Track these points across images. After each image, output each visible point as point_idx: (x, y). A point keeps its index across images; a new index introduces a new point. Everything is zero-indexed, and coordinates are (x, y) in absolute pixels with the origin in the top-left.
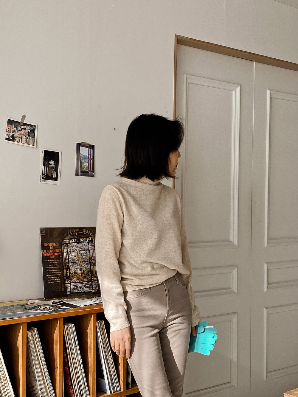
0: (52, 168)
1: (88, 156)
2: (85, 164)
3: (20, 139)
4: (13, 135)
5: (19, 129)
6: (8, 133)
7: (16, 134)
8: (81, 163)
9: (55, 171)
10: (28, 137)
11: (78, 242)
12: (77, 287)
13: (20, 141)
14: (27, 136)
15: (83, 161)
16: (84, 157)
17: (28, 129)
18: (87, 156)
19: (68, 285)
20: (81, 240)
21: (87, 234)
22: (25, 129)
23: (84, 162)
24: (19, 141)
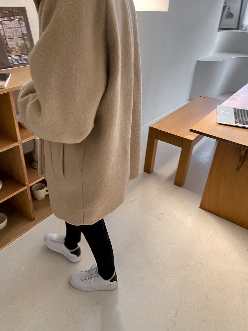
11: (10, 20)
12: (17, 60)
19: (10, 58)
20: (13, 18)
21: (16, 12)
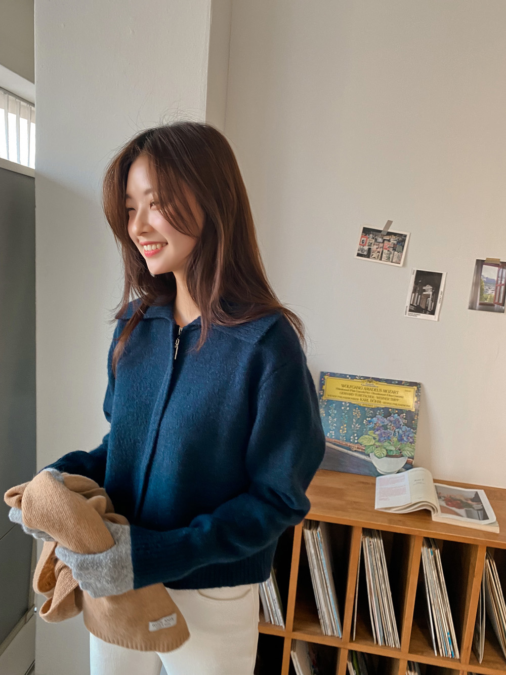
0: (428, 296)
1: (498, 280)
2: (490, 292)
3: (379, 255)
4: (370, 249)
5: (380, 240)
6: (362, 247)
7: (374, 248)
8: (482, 290)
9: (432, 300)
10: (393, 252)
13: (378, 258)
14: (391, 250)
15: (485, 288)
16: (489, 281)
17: (393, 240)
18: (494, 280)
22: (389, 241)
23: (487, 289)
24: (376, 257)
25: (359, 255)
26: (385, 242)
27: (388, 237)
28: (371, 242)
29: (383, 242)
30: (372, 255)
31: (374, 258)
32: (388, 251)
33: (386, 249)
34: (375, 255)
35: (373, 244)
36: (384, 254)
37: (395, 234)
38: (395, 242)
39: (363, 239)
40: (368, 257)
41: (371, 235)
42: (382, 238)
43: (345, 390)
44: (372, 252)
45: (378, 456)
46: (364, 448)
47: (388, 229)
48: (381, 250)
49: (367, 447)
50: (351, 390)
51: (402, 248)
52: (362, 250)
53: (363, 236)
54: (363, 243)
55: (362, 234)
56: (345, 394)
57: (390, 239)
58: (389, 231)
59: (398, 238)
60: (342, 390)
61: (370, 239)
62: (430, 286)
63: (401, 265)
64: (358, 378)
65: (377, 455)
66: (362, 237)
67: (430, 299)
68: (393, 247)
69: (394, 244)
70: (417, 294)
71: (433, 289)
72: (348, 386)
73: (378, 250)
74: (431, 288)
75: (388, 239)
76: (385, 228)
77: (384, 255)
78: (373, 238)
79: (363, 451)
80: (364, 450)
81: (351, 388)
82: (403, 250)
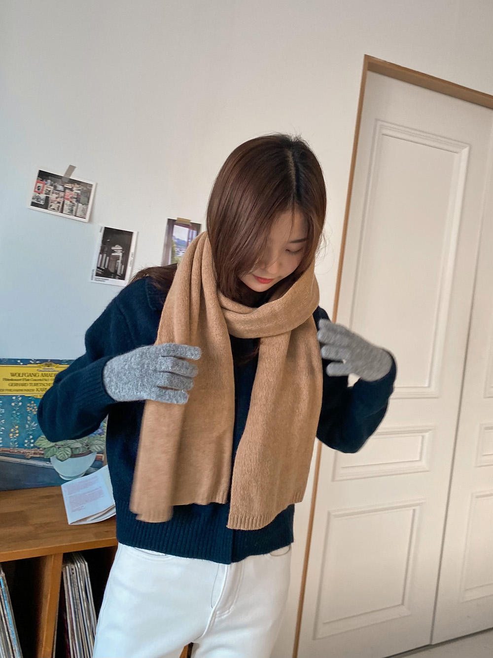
0: (117, 258)
1: (188, 242)
3: (59, 206)
4: (47, 198)
5: (60, 188)
6: (37, 195)
8: (173, 252)
9: (122, 263)
10: (76, 204)
13: (58, 210)
14: (74, 201)
16: (180, 242)
17: (77, 189)
22: (71, 190)
24: (56, 209)
25: (33, 204)
26: (67, 191)
27: (70, 185)
28: (49, 189)
29: (64, 192)
30: (51, 205)
31: (53, 209)
32: (71, 202)
33: (68, 199)
34: (54, 206)
35: (51, 191)
36: (65, 205)
37: (79, 183)
38: (79, 192)
39: (39, 184)
40: (46, 208)
41: (49, 181)
42: (63, 186)
43: (15, 380)
44: (50, 202)
45: (61, 459)
46: (42, 452)
47: (70, 175)
48: (62, 199)
49: (46, 450)
50: (24, 380)
51: (87, 200)
52: (38, 198)
53: (39, 180)
54: (38, 190)
55: (38, 179)
56: (16, 385)
57: (73, 188)
58: (71, 178)
59: (82, 187)
60: (12, 380)
61: (48, 186)
62: (119, 246)
63: (86, 220)
64: (32, 362)
65: (59, 457)
66: (37, 182)
67: (119, 261)
68: (76, 198)
69: (78, 194)
70: (105, 255)
71: (123, 251)
72: (19, 375)
73: (58, 200)
74: (121, 248)
75: (70, 187)
76: (66, 174)
77: (66, 207)
78: (52, 185)
79: (42, 456)
80: (43, 454)
81: (24, 377)
82: (88, 202)
